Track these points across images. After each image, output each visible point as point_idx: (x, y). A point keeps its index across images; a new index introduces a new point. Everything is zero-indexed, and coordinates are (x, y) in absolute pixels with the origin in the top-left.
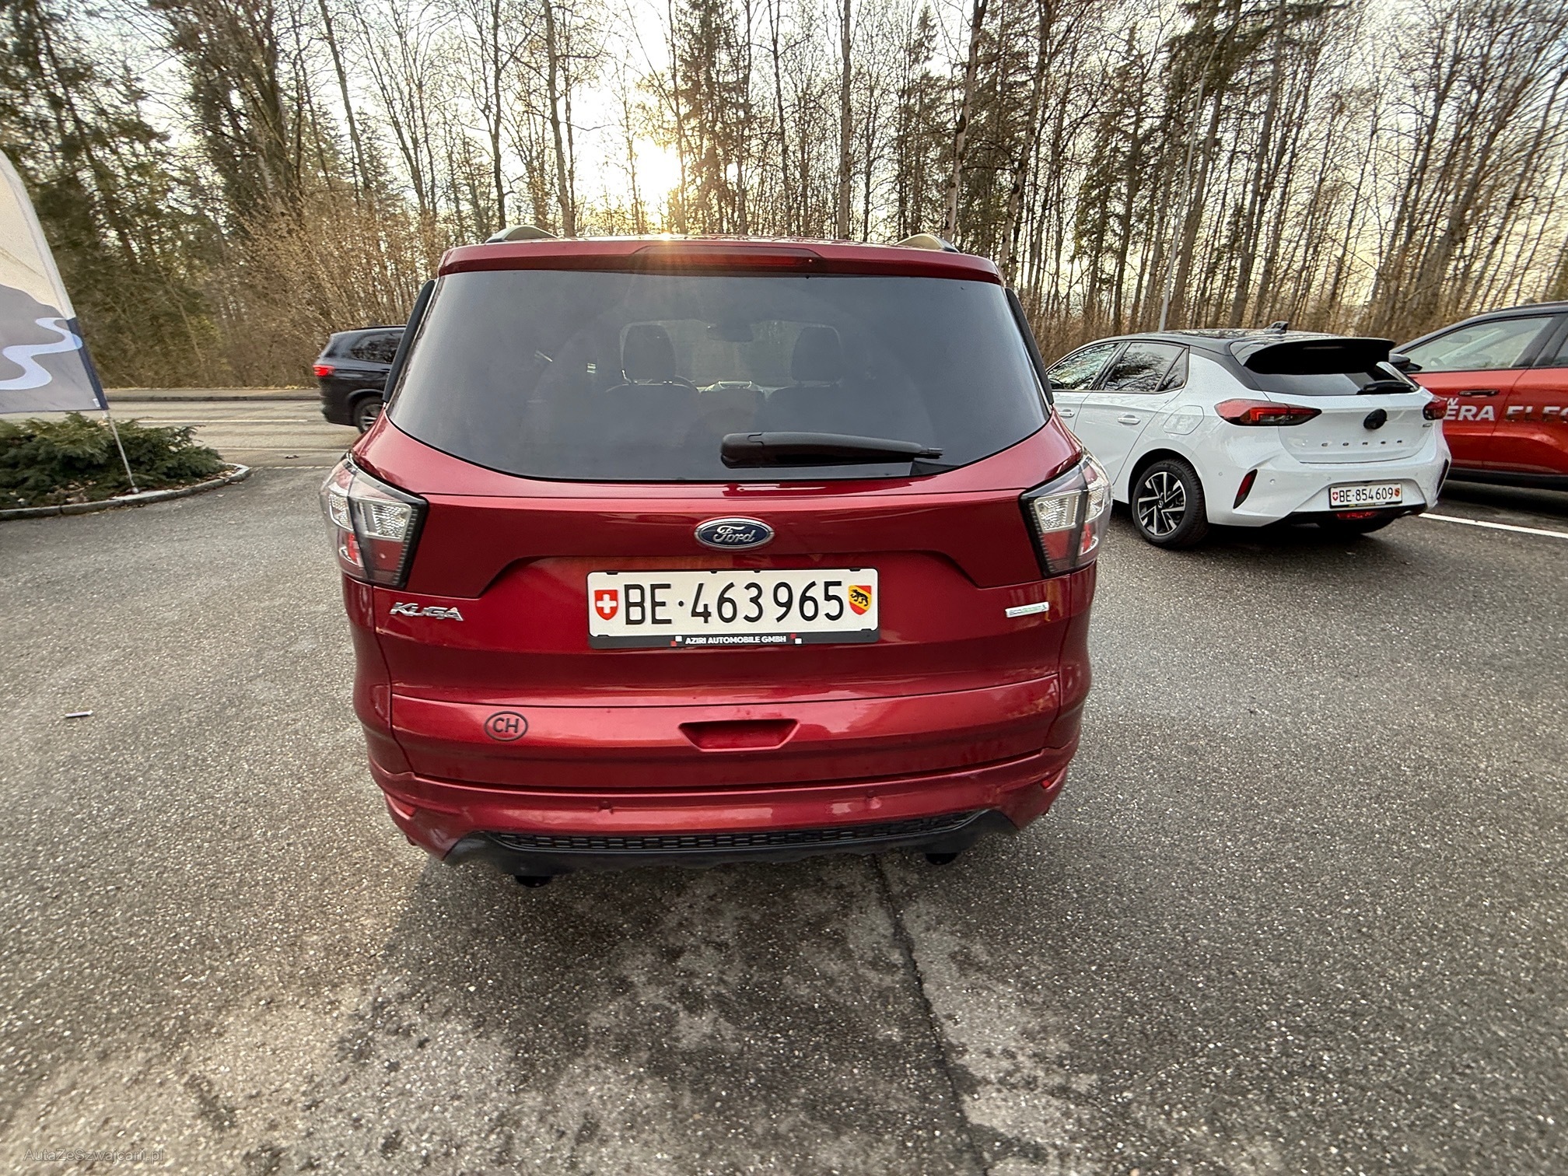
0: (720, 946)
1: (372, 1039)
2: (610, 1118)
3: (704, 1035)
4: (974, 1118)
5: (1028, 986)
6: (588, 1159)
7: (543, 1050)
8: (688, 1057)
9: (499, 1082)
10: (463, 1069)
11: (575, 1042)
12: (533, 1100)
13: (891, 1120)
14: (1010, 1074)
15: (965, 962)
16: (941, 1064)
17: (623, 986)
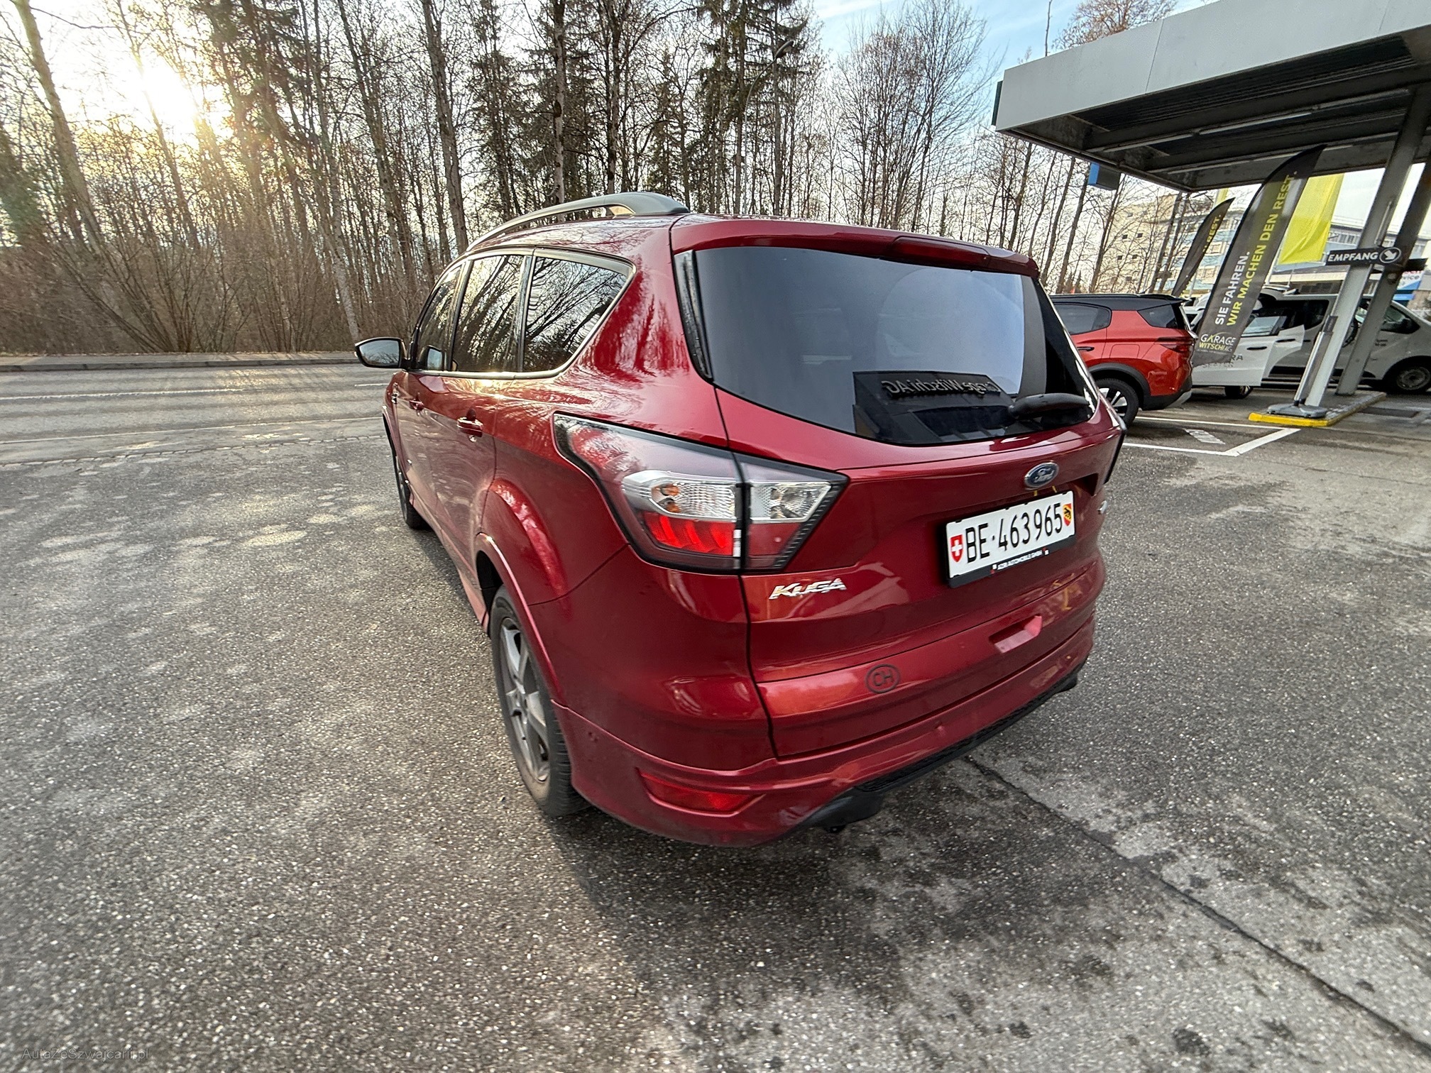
0: (895, 832)
1: (727, 1057)
2: (966, 983)
3: (956, 895)
4: (1130, 857)
5: (1076, 769)
6: (987, 1019)
7: (869, 972)
8: (963, 914)
9: (869, 1014)
10: (832, 1026)
11: (885, 952)
12: (907, 1010)
13: (1097, 880)
14: (1118, 822)
15: (1037, 772)
16: (1085, 835)
17: (867, 896)
